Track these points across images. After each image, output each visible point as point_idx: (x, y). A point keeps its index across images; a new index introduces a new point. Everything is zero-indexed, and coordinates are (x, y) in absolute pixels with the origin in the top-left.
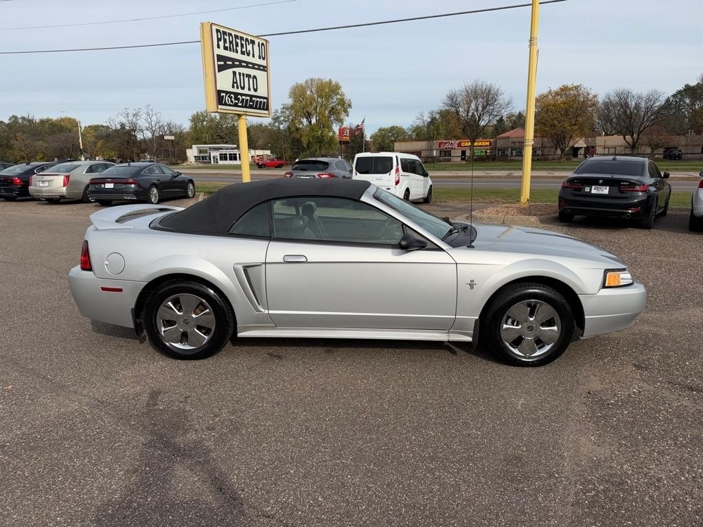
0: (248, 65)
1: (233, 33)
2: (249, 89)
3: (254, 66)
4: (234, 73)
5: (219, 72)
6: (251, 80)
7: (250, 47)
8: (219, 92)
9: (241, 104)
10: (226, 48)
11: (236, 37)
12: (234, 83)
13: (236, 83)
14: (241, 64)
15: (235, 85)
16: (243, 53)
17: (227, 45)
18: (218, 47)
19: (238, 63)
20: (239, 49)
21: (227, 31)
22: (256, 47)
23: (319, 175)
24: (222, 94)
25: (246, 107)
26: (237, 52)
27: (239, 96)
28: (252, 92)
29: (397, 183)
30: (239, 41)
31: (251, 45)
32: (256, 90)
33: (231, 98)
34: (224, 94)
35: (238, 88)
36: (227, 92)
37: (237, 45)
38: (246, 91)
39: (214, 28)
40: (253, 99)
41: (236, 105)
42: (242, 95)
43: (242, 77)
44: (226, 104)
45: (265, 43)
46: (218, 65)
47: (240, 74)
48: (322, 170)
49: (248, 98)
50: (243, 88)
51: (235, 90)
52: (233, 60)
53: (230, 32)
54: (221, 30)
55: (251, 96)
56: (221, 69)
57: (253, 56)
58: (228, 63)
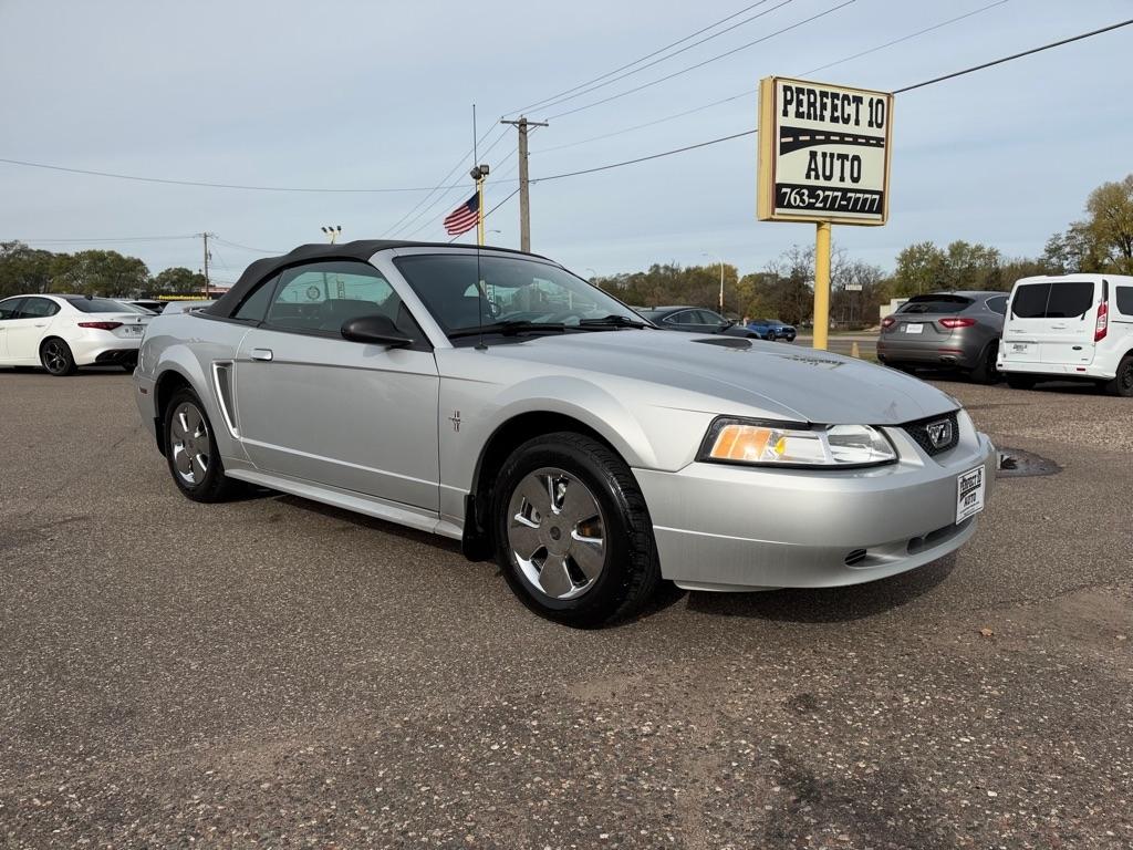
0: (843, 139)
1: (818, 90)
2: (842, 179)
3: (856, 140)
4: (813, 155)
5: (781, 154)
6: (847, 164)
7: (850, 109)
8: (779, 187)
9: (821, 205)
10: (799, 115)
11: (824, 94)
12: (810, 169)
13: (816, 170)
14: (828, 138)
15: (813, 173)
16: (834, 119)
17: (804, 109)
18: (785, 113)
19: (823, 138)
20: (827, 114)
21: (806, 87)
22: (865, 109)
23: (942, 322)
24: (784, 190)
25: (832, 208)
26: (822, 118)
27: (820, 192)
28: (848, 184)
29: (1100, 336)
30: (828, 101)
31: (853, 106)
32: (855, 180)
33: (802, 195)
34: (788, 190)
35: (817, 177)
36: (793, 187)
37: (824, 106)
38: (835, 183)
39: (780, 85)
40: (849, 195)
41: (811, 206)
42: (824, 189)
43: (828, 160)
44: (789, 206)
45: (885, 99)
46: (782, 144)
47: (824, 155)
48: (951, 311)
49: (839, 194)
50: (828, 178)
51: (812, 182)
52: (813, 133)
53: (811, 87)
54: (794, 86)
55: (845, 191)
56: (786, 149)
57: (857, 123)
58: (801, 138)
